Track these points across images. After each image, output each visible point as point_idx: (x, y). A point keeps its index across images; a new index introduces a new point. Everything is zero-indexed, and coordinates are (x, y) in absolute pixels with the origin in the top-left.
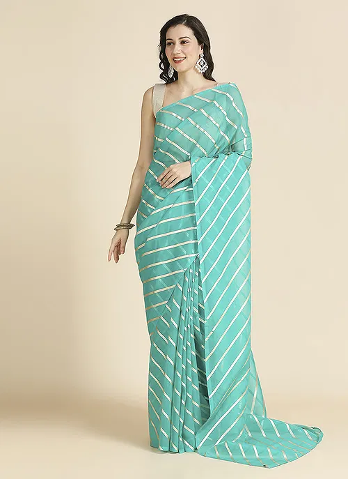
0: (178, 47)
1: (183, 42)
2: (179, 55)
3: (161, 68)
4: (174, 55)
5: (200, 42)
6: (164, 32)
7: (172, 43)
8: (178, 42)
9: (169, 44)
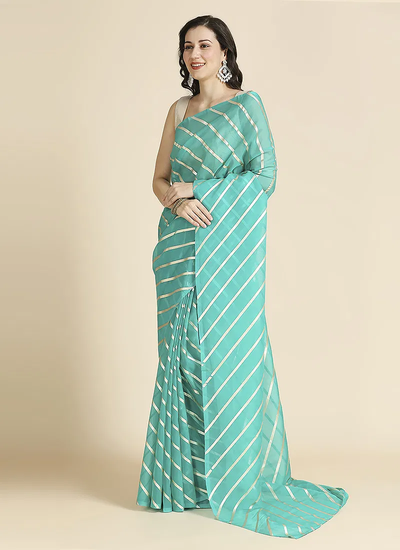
0: (197, 52)
1: (203, 46)
2: (198, 60)
3: (182, 76)
4: (192, 59)
5: (223, 47)
6: (183, 33)
7: (191, 47)
8: (197, 46)
9: (188, 47)
